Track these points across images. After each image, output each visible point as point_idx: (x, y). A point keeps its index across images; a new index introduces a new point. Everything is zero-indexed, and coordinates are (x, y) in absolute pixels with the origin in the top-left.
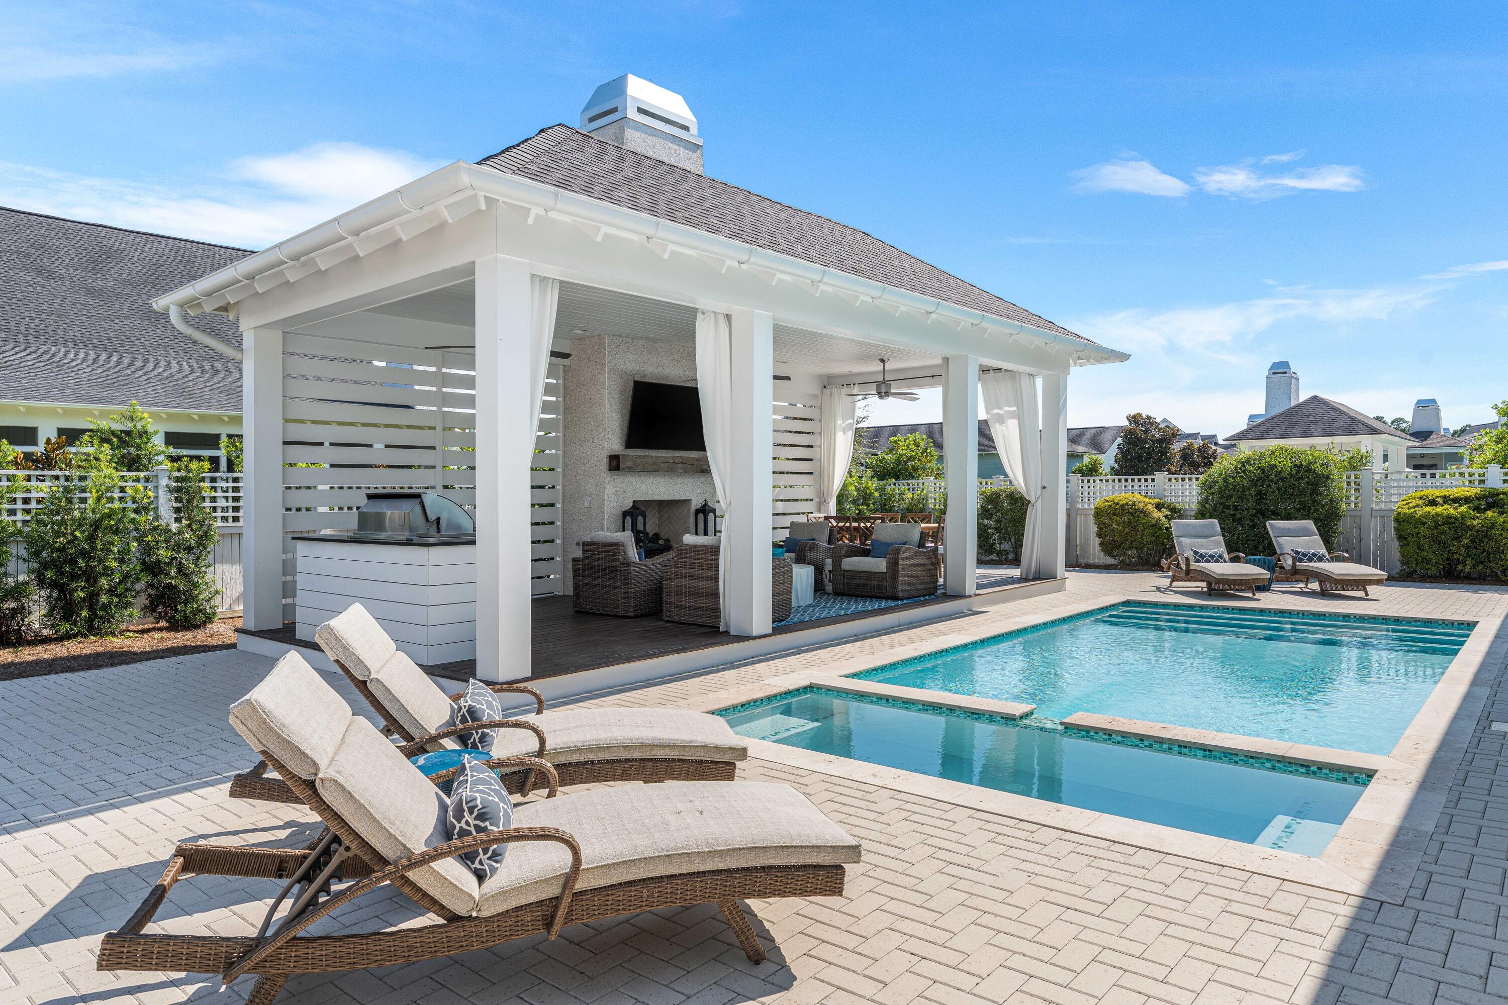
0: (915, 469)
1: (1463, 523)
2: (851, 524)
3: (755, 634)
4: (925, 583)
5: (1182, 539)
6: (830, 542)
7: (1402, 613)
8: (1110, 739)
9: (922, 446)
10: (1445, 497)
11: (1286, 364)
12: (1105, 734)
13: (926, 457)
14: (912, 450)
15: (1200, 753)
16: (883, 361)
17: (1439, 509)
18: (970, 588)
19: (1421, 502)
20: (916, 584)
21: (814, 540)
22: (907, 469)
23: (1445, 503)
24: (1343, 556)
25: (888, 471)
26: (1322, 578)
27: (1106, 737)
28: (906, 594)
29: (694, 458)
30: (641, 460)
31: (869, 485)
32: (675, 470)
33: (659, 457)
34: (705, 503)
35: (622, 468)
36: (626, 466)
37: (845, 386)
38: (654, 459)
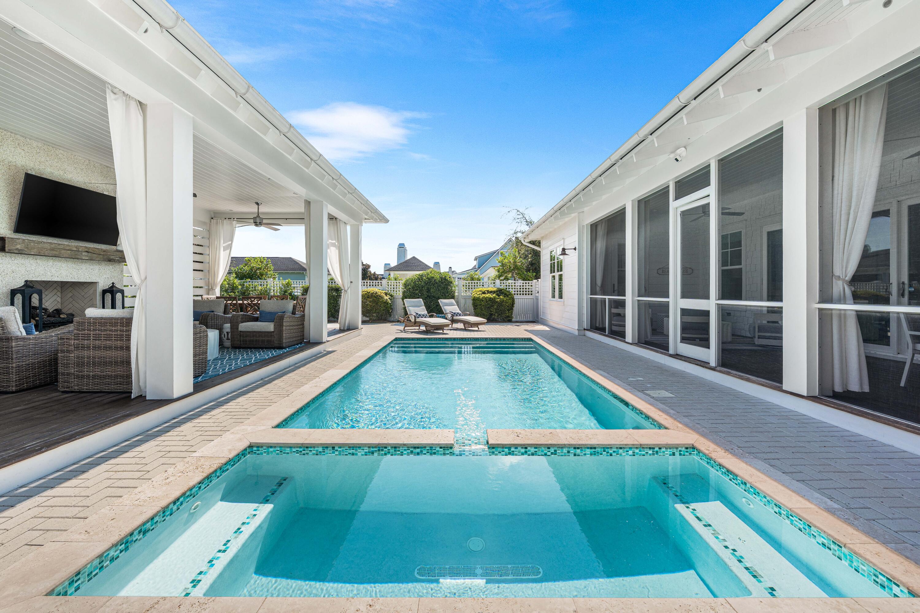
0: (262, 275)
1: (495, 300)
2: (237, 302)
3: (176, 396)
4: (298, 337)
5: (410, 308)
6: (225, 313)
7: (505, 336)
8: (526, 452)
9: (265, 262)
10: (487, 291)
11: (403, 244)
12: (522, 448)
13: (267, 269)
14: (259, 265)
15: (588, 451)
16: (257, 204)
17: (487, 295)
18: (325, 338)
19: (480, 293)
20: (293, 338)
21: (213, 312)
22: (256, 275)
23: (488, 293)
24: (467, 314)
25: (245, 275)
26: (465, 323)
27: (523, 450)
28: (287, 344)
29: (101, 249)
30: (36, 244)
31: (235, 281)
32: (79, 257)
33: (59, 244)
34: (113, 285)
35: (9, 250)
36: (15, 248)
37: (227, 219)
38: (53, 246)
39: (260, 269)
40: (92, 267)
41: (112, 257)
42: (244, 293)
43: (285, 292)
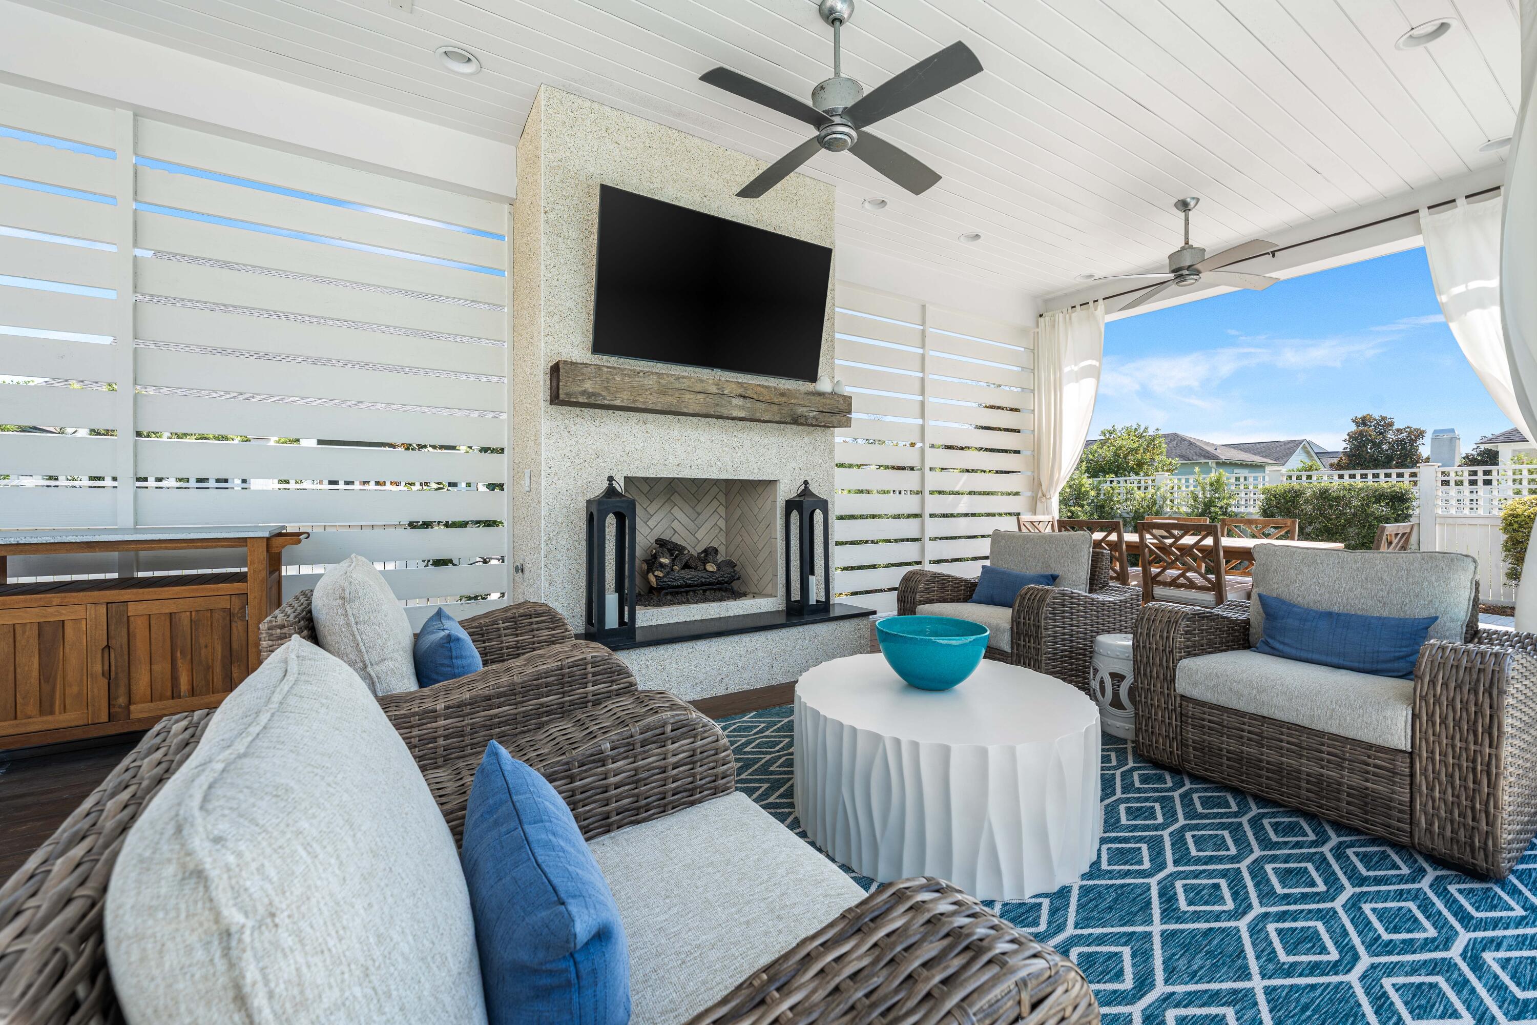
6: (1095, 582)
14: (1134, 442)
16: (1184, 206)
21: (1053, 579)
22: (1128, 464)
25: (1104, 467)
29: (776, 389)
30: (627, 379)
31: (1084, 481)
32: (724, 412)
33: (678, 378)
34: (806, 487)
35: (567, 394)
36: (581, 389)
37: (1078, 307)
38: (663, 382)
39: (1136, 450)
40: (764, 441)
41: (800, 410)
42: (1102, 507)
43: (1209, 504)
